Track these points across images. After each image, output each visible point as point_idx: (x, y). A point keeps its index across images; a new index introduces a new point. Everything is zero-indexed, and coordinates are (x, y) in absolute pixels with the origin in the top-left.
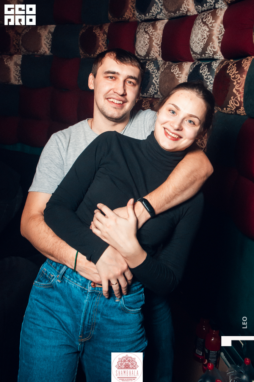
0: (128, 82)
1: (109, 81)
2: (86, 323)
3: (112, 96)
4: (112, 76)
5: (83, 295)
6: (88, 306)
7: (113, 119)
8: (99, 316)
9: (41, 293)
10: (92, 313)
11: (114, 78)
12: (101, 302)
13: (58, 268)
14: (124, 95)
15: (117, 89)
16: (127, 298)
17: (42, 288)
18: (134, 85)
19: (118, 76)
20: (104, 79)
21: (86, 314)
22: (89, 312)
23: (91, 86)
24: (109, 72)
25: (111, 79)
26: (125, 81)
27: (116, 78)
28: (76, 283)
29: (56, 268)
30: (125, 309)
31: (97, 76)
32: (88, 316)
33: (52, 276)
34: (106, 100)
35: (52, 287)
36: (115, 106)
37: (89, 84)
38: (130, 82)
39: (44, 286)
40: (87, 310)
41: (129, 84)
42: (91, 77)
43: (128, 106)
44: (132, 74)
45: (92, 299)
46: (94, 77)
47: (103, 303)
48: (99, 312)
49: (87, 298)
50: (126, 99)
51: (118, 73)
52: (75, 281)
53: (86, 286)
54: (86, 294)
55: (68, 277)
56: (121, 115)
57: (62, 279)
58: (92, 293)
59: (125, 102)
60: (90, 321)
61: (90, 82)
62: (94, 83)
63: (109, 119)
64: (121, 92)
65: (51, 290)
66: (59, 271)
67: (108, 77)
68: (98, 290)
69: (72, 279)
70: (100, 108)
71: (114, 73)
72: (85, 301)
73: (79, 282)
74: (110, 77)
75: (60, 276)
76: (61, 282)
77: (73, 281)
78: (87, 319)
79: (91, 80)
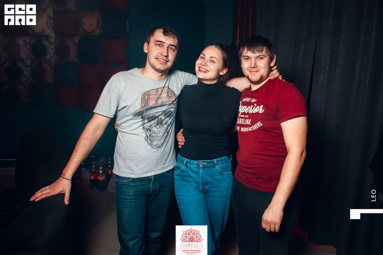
0: (170, 48)
1: (158, 47)
2: (203, 182)
3: (160, 57)
4: (160, 44)
5: (199, 169)
6: (203, 174)
7: (160, 71)
8: (209, 178)
9: (178, 175)
10: (205, 177)
11: (161, 45)
12: (208, 170)
13: (183, 162)
14: (167, 56)
15: (163, 53)
16: (221, 166)
17: (178, 173)
18: (174, 50)
19: (164, 44)
20: (154, 46)
21: (202, 178)
22: (204, 176)
23: (146, 51)
24: (158, 41)
25: (159, 46)
26: (168, 48)
27: (162, 45)
28: (194, 165)
29: (181, 162)
30: (221, 172)
31: (150, 44)
32: (203, 179)
33: (181, 166)
34: (156, 59)
35: (183, 171)
36: (161, 62)
37: (144, 50)
38: (171, 48)
39: (179, 172)
40: (202, 176)
41: (170, 50)
42: (146, 45)
43: (169, 64)
44: (172, 43)
45: (203, 170)
46: (148, 45)
47: (210, 171)
48: (209, 176)
49: (201, 170)
50: (168, 59)
51: (164, 42)
52: (193, 165)
53: (199, 165)
54: (200, 168)
55: (189, 164)
56: (165, 69)
57: (186, 166)
58: (203, 168)
59: (167, 61)
60: (205, 181)
61: (145, 48)
62: (148, 48)
63: (158, 71)
64: (165, 54)
65: (183, 172)
66: (183, 163)
67: (157, 44)
68: (205, 165)
69: (191, 164)
70: (152, 64)
71: (161, 42)
72: (201, 172)
73: (195, 164)
74: (159, 44)
75: (185, 165)
76: (186, 168)
77: (192, 165)
78: (203, 181)
79: (146, 47)
